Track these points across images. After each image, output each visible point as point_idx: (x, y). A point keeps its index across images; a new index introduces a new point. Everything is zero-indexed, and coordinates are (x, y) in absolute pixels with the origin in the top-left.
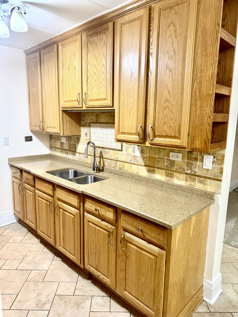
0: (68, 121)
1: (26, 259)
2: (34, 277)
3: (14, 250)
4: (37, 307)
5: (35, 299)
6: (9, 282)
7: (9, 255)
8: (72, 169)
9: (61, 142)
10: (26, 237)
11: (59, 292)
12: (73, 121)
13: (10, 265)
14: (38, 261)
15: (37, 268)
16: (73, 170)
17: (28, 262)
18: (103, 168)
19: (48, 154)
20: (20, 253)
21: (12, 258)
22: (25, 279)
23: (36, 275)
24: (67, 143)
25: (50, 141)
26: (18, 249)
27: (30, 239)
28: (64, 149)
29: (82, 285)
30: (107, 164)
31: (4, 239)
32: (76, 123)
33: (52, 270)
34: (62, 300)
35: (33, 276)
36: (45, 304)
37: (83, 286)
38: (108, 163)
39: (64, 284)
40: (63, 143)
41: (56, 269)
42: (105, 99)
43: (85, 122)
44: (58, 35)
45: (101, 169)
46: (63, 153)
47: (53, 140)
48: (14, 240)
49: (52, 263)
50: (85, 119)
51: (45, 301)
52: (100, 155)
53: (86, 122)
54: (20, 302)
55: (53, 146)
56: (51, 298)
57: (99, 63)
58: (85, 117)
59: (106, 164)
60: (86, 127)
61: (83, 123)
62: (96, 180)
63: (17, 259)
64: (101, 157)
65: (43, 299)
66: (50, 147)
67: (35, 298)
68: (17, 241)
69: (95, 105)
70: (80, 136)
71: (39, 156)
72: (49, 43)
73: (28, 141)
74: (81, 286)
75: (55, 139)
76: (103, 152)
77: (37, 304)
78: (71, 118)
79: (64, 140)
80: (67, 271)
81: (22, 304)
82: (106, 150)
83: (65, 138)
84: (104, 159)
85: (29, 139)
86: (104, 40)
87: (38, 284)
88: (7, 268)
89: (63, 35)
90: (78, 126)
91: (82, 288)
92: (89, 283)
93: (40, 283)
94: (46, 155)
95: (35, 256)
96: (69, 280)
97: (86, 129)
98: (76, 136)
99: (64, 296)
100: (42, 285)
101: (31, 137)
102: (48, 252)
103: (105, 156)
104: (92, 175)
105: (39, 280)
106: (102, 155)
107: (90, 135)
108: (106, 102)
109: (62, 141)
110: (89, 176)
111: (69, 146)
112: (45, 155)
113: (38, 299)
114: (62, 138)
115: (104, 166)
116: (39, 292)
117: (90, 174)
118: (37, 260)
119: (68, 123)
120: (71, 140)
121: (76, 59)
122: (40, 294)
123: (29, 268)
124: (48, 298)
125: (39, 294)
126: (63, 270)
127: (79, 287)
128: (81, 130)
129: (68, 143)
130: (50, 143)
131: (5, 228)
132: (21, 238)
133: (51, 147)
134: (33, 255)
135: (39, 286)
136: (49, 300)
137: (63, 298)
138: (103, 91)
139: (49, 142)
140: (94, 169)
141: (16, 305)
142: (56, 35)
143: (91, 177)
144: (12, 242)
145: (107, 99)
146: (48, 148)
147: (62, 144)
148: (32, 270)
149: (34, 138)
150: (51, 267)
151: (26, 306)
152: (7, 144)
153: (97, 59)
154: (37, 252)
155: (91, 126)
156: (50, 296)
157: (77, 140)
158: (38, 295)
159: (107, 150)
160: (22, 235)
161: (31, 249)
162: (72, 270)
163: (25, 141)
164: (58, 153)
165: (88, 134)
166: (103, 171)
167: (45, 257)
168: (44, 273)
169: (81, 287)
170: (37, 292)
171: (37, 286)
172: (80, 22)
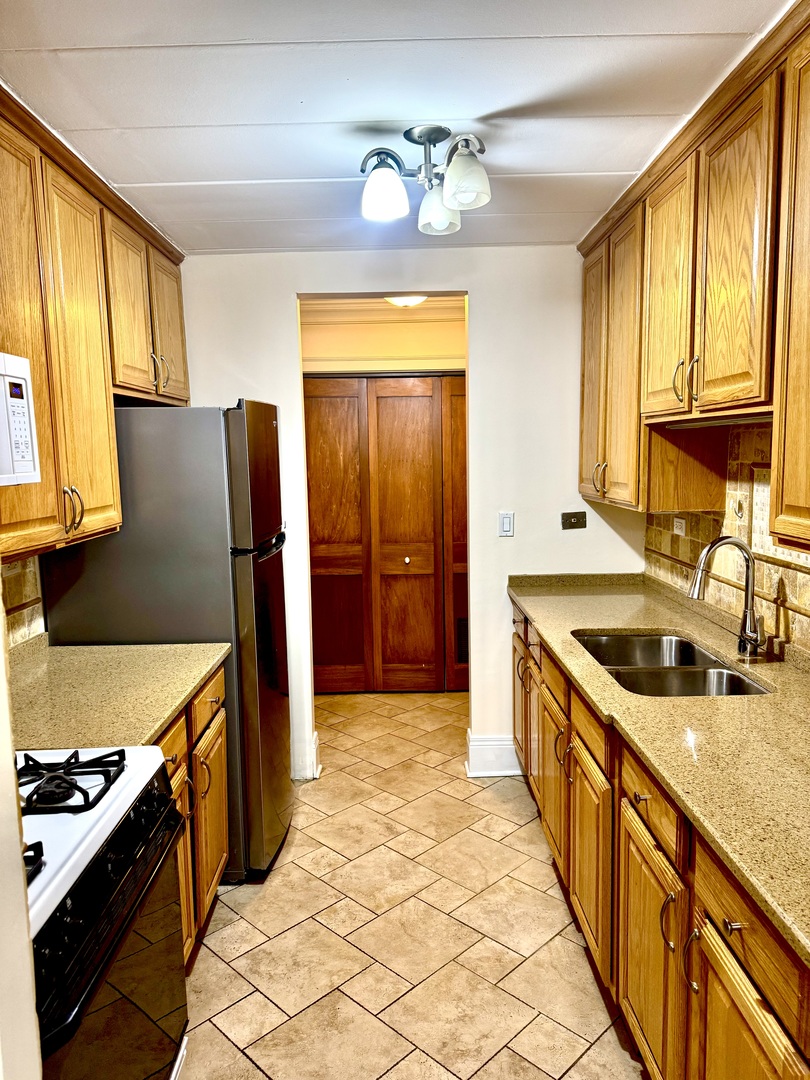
0: (671, 462)
1: (488, 897)
2: (479, 959)
3: (472, 857)
4: (439, 1051)
5: (448, 1026)
6: (414, 940)
7: (453, 867)
8: (675, 633)
9: (673, 536)
10: (522, 833)
11: (522, 1046)
12: (691, 460)
13: (441, 896)
14: (517, 918)
15: (503, 939)
16: (674, 638)
17: (489, 908)
18: (782, 646)
19: (638, 575)
20: (484, 871)
21: (455, 878)
22: (455, 950)
23: (489, 958)
24: (687, 538)
25: (648, 528)
26: (485, 859)
27: (531, 842)
28: (680, 559)
29: (604, 1066)
30: (798, 635)
31: (467, 814)
32: (705, 469)
33: (539, 965)
34: (516, 1073)
35: (478, 956)
36: (463, 1054)
37: (606, 1071)
38: (801, 628)
39: (549, 1026)
40: (678, 536)
41: (552, 966)
42: (746, 375)
43: (739, 462)
44: (640, 173)
45: (776, 650)
46: (677, 574)
47: (654, 527)
48: (487, 827)
49: (551, 943)
50: (741, 450)
51: (469, 1047)
52: (778, 592)
53: (742, 464)
54: (408, 1010)
55: (653, 549)
56: (490, 1047)
57: (733, 244)
58: (739, 443)
59: (796, 635)
60: (742, 480)
61: (733, 465)
62: (737, 686)
63: (468, 886)
64: (780, 601)
65: (466, 1038)
66: (647, 549)
67: (448, 1021)
68: (492, 834)
69: (719, 398)
70: (722, 515)
71: (604, 576)
72: (626, 207)
73: (573, 526)
74: (600, 1066)
75: (659, 525)
76: (786, 581)
77: (444, 1043)
78: (685, 451)
79: (679, 529)
80: (584, 991)
81: (410, 1018)
82: (796, 577)
83: (683, 521)
84: (790, 612)
85: (573, 521)
86: (750, 154)
87: (479, 987)
88: (431, 899)
89: (656, 169)
90: (713, 478)
91: (597, 1074)
92: (631, 1069)
93: (487, 984)
94: (628, 575)
95: (516, 900)
96: (570, 1022)
97: (741, 490)
98: (712, 516)
99: (528, 1065)
100: (488, 995)
101: (583, 515)
102: (560, 903)
103: (792, 600)
104: (724, 667)
105: (488, 976)
106: (785, 594)
107: (751, 511)
108: (747, 384)
109: (677, 531)
110: (711, 671)
111: (691, 550)
112: (624, 575)
113: (453, 1030)
114: (676, 520)
115: (788, 641)
116: (469, 1012)
117: (716, 664)
118: (517, 912)
119: (672, 469)
120: (698, 530)
121: (679, 242)
122: (467, 1019)
123: (481, 927)
124: (482, 1043)
125: (466, 1016)
126: (571, 980)
127: (592, 1066)
128: (727, 491)
129: (689, 538)
130: (646, 536)
131: (484, 783)
132: (509, 828)
133: (650, 553)
134: (512, 893)
135: (477, 994)
136: (478, 1051)
137: (522, 1068)
138: (741, 346)
139: (644, 532)
140: (742, 648)
141: (396, 1015)
142: (636, 175)
143: (720, 675)
144: (481, 830)
145: (751, 372)
146: (640, 554)
147: (675, 539)
148: (485, 936)
149: (592, 517)
150: (543, 955)
151: (419, 1031)
152: (509, 534)
153: (729, 230)
154: (527, 888)
155: (755, 477)
156: (490, 1040)
157: (714, 528)
158: (462, 1019)
159: (800, 574)
160: (515, 819)
161: (517, 872)
162: (600, 995)
163: (561, 527)
164: (664, 576)
165: (745, 506)
166: (780, 658)
167: (543, 915)
168: (511, 962)
169: (596, 1069)
170: (465, 1007)
171: (474, 989)
172: (688, 113)
